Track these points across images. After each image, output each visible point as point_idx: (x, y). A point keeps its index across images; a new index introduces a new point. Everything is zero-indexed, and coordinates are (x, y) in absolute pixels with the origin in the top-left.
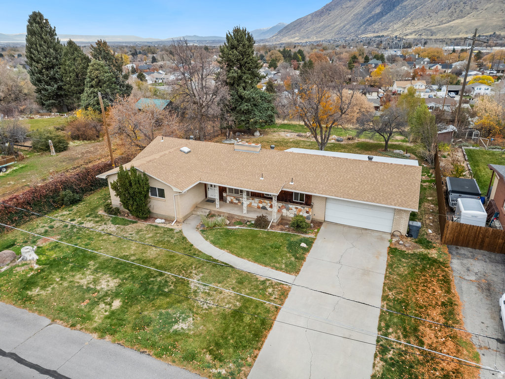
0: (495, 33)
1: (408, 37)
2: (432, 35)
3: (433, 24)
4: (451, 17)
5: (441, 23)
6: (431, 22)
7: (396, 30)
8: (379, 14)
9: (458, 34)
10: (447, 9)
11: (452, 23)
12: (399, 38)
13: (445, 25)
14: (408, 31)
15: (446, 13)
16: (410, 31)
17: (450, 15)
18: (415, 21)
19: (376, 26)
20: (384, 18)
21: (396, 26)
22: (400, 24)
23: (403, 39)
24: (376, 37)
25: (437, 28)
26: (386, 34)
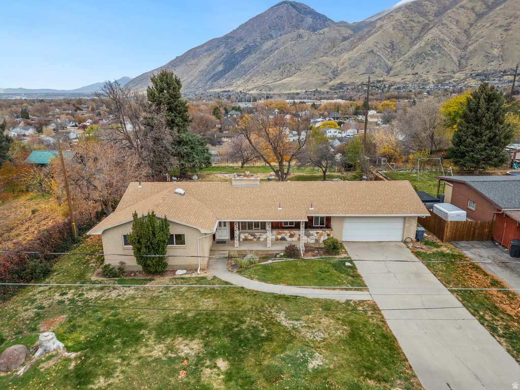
0: (317, 89)
1: (251, 92)
2: (270, 91)
3: (269, 81)
4: (283, 75)
5: (275, 80)
6: (267, 79)
7: (239, 86)
8: (221, 71)
9: (290, 90)
10: (278, 69)
11: (284, 81)
12: (244, 93)
13: (279, 82)
14: (250, 87)
15: (277, 72)
16: (251, 87)
17: (281, 74)
18: (254, 79)
19: (221, 82)
20: (227, 75)
21: (239, 83)
22: (241, 81)
23: (247, 94)
24: (223, 92)
25: (273, 85)
26: (231, 89)
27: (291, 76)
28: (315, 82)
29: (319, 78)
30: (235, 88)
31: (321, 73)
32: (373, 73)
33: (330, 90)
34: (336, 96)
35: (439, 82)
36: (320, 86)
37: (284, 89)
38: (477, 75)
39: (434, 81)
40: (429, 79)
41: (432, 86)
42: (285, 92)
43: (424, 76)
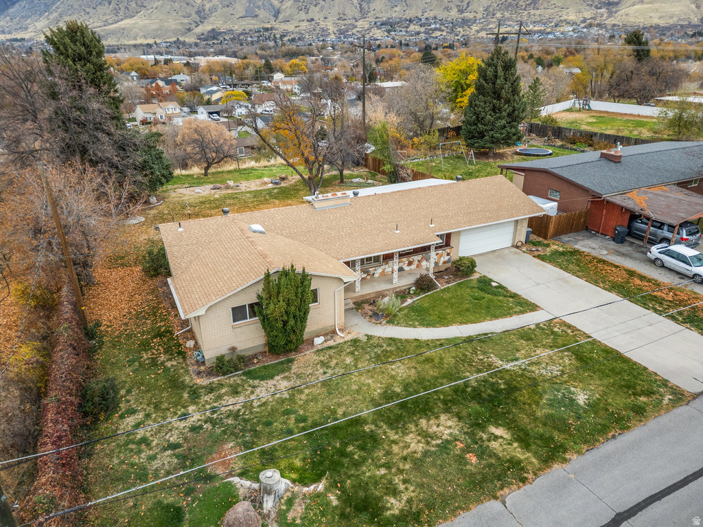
4: (117, 15)
9: (135, 39)
10: (107, 4)
11: (122, 24)
13: (113, 26)
15: (107, 8)
17: (114, 12)
25: (105, 30)
26: (27, 36)
27: (131, 17)
28: (174, 27)
29: (177, 22)
30: (33, 34)
31: (180, 13)
32: (256, 16)
33: (198, 41)
34: (212, 50)
35: (341, 32)
36: (183, 34)
37: (124, 38)
38: (382, 24)
39: (335, 32)
40: (328, 27)
41: (333, 37)
42: (126, 43)
43: (323, 24)
